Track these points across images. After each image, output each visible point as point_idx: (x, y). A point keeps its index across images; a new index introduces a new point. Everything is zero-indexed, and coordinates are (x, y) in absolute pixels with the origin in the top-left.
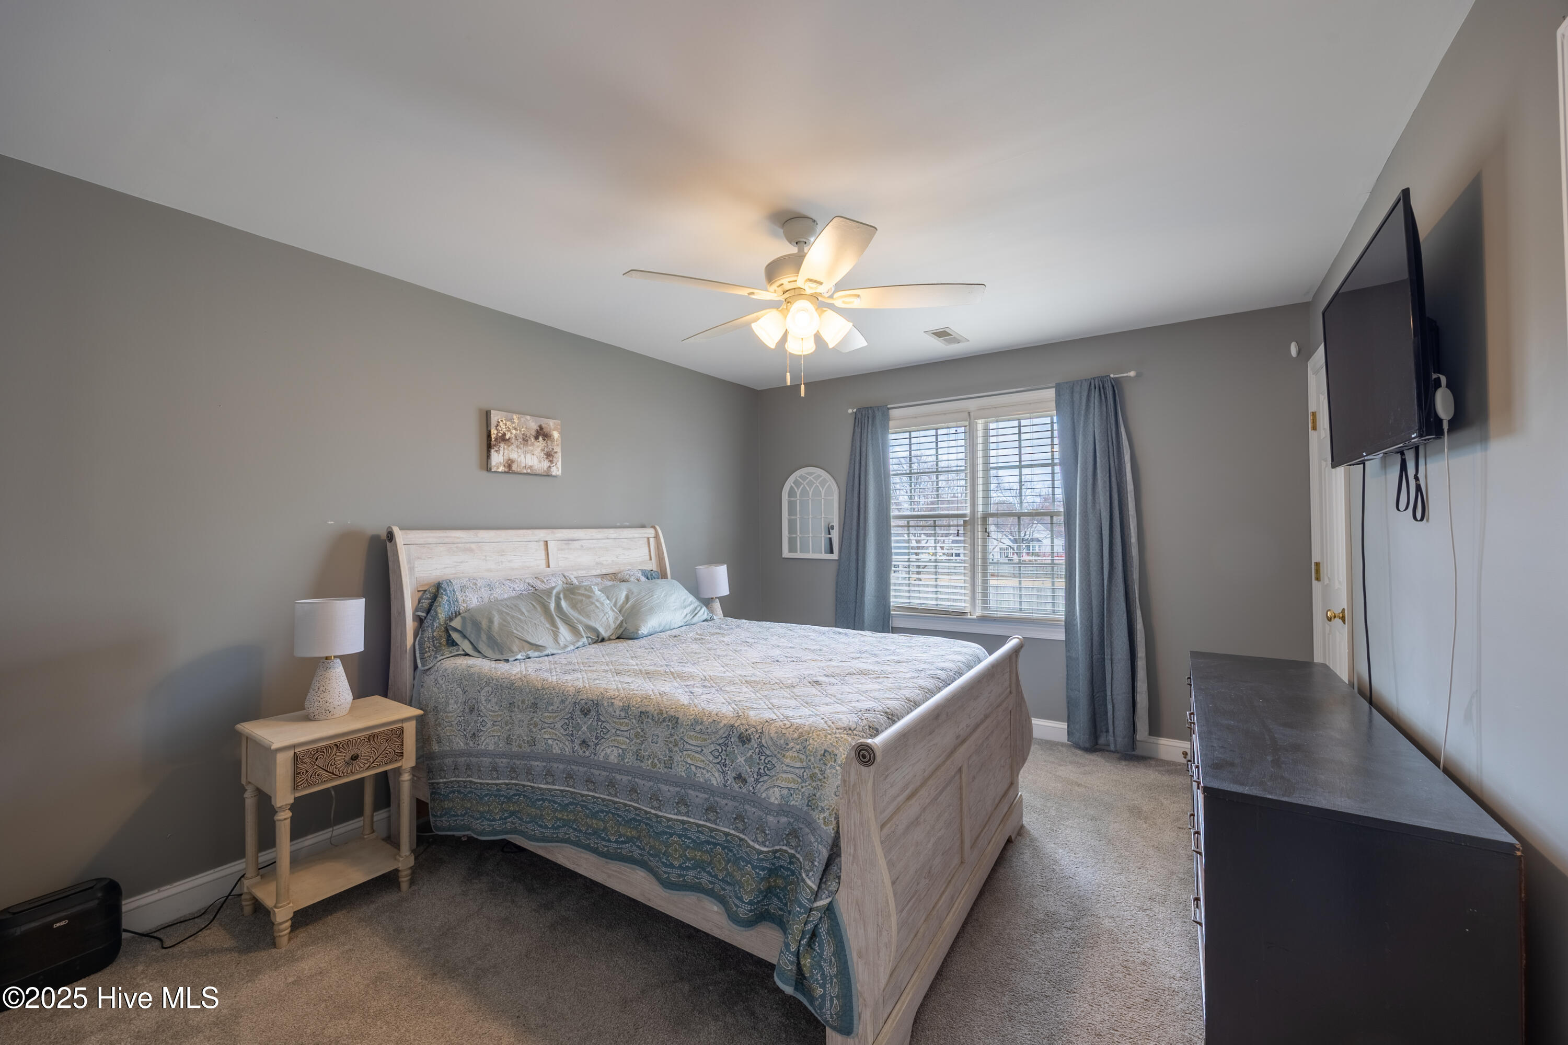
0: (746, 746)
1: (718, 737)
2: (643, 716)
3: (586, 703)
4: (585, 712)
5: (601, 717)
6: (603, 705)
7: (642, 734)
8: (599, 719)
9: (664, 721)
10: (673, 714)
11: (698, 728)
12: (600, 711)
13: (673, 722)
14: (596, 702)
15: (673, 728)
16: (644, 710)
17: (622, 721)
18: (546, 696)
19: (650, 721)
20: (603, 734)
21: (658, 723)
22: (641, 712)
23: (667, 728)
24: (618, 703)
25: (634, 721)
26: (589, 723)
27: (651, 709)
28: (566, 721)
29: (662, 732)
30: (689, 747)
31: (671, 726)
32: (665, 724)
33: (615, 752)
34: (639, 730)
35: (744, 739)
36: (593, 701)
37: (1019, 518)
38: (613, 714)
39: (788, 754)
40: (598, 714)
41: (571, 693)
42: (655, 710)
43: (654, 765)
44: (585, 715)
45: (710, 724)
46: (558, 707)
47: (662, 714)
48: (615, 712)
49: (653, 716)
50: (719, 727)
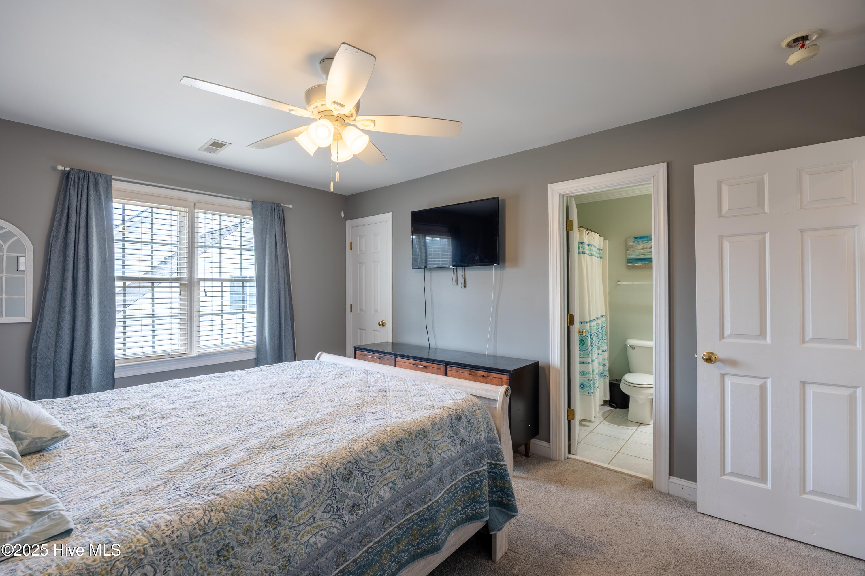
0: (461, 421)
1: (447, 425)
2: (401, 444)
3: (345, 469)
4: (347, 478)
5: (364, 470)
6: (362, 459)
7: (404, 457)
8: (363, 474)
9: (416, 437)
10: (418, 429)
11: (436, 428)
12: (361, 466)
13: (423, 433)
14: (353, 461)
15: (424, 437)
16: (398, 440)
17: (385, 459)
18: (286, 498)
19: (406, 444)
20: (371, 483)
21: (412, 442)
22: (397, 442)
23: (421, 441)
24: (374, 449)
25: (395, 453)
26: (355, 484)
27: (401, 436)
28: (328, 502)
29: (419, 445)
30: (437, 442)
31: (423, 437)
32: (418, 438)
33: (387, 489)
34: (401, 457)
35: (459, 418)
36: (350, 462)
37: (222, 283)
38: (376, 459)
39: (476, 413)
40: (360, 470)
41: (319, 472)
42: (405, 434)
43: (421, 472)
44: (347, 480)
45: (440, 421)
46: (312, 496)
47: (411, 434)
48: (377, 457)
49: (407, 439)
50: (445, 420)
